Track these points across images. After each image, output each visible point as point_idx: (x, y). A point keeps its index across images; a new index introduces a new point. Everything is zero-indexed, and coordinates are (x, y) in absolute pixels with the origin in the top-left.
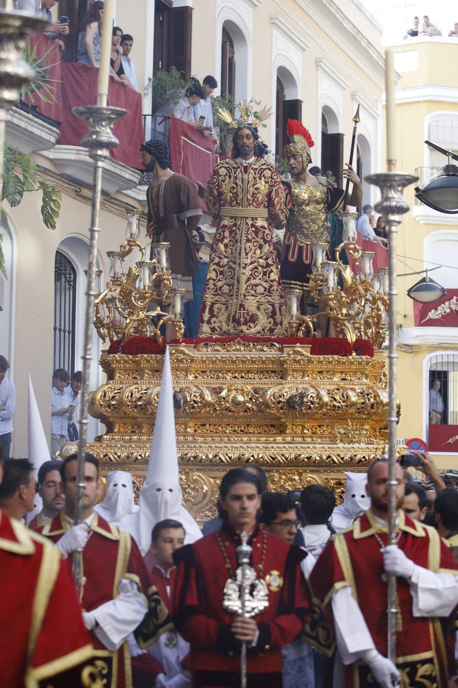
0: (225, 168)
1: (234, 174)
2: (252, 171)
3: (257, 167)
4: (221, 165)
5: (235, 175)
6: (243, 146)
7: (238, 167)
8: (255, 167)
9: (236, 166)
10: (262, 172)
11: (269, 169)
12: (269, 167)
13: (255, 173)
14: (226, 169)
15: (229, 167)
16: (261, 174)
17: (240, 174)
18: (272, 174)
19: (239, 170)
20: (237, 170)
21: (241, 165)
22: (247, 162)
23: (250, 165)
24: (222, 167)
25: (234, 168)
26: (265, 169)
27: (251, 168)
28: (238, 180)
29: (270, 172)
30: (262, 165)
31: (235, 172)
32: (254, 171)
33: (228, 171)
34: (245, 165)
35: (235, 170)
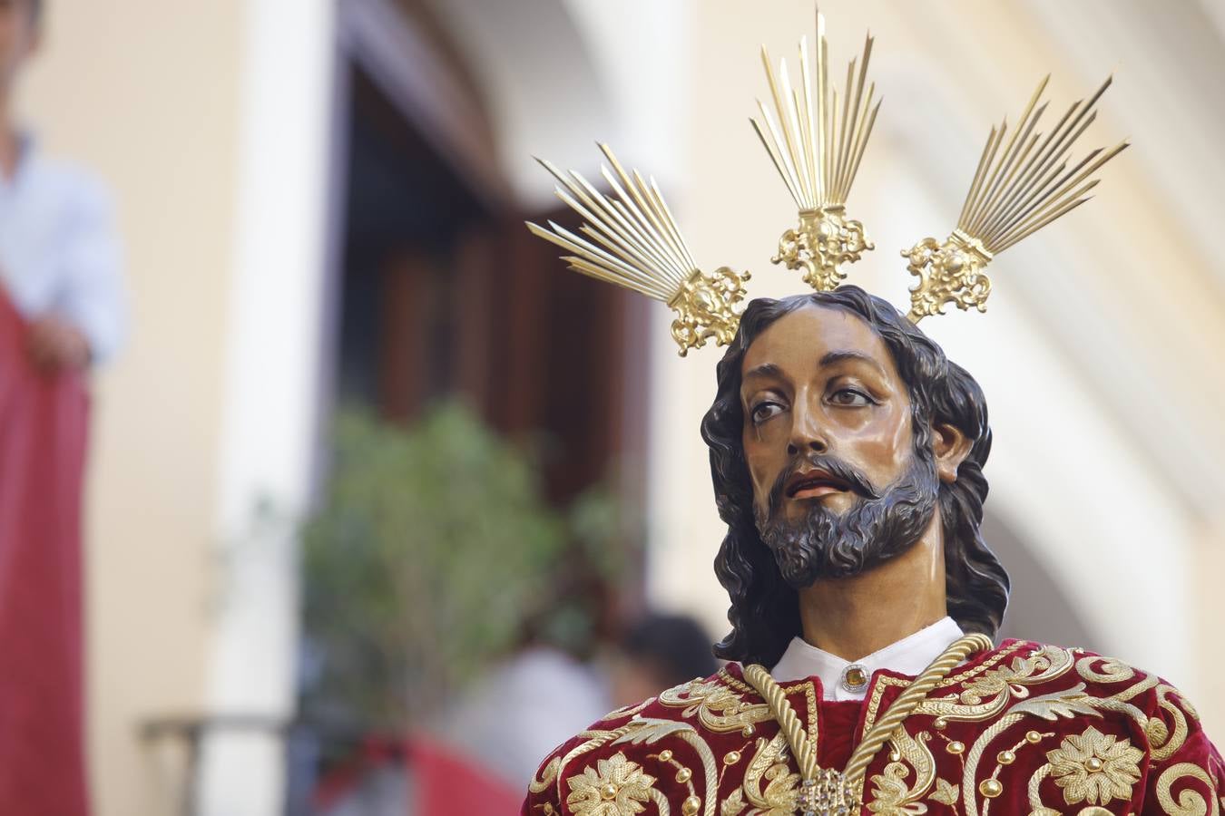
0: (640, 755)
1: (724, 793)
2: (914, 749)
3: (978, 712)
4: (605, 735)
5: (731, 806)
6: (789, 486)
7: (769, 728)
8: (945, 710)
9: (744, 719)
10: (1032, 757)
11: (1118, 725)
12: (1113, 702)
13: (950, 769)
14: (650, 767)
15: (672, 741)
16: (1015, 778)
17: (783, 777)
18: (1149, 774)
21: (798, 702)
22: (868, 665)
23: (892, 694)
24: (606, 751)
26: (1078, 724)
27: (897, 711)
30: (1037, 690)
31: (731, 780)
32: (936, 747)
33: (664, 777)
34: (840, 694)
35: (734, 757)
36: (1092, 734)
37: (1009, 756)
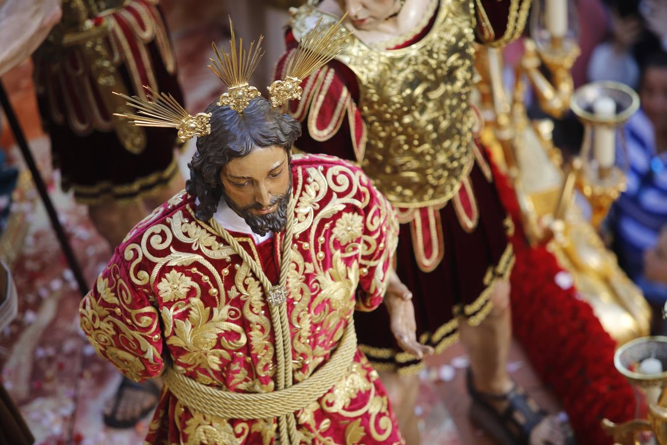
0: (181, 269)
1: (227, 288)
3: (307, 225)
5: (233, 293)
9: (224, 253)
10: (329, 233)
11: (351, 208)
12: (348, 199)
14: (188, 274)
19: (242, 272)
20: (233, 272)
24: (166, 269)
25: (219, 264)
26: (339, 215)
28: (246, 309)
29: (358, 219)
31: (230, 281)
33: (196, 278)
35: (226, 271)
36: (345, 215)
37: (322, 239)
